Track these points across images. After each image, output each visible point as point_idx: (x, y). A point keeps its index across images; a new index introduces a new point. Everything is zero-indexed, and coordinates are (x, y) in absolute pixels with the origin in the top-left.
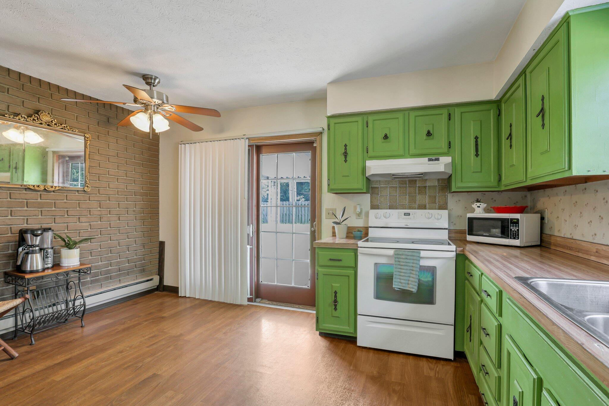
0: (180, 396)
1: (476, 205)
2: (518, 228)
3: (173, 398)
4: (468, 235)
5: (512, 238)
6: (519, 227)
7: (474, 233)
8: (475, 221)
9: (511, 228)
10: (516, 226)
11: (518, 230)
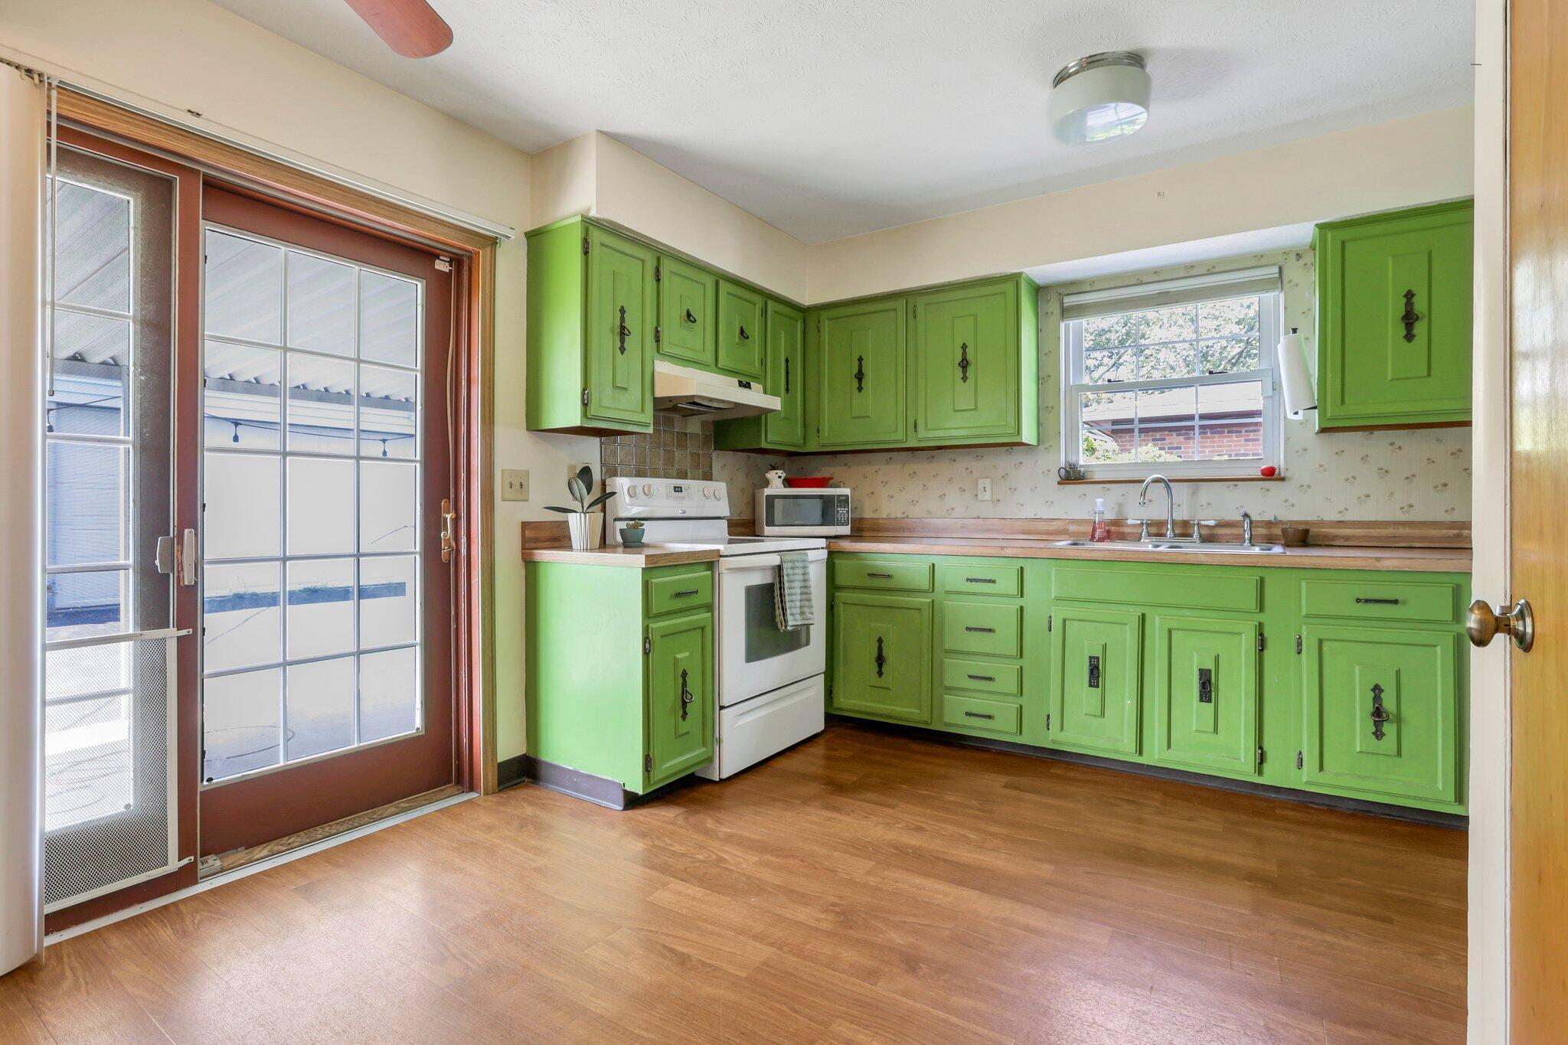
1: (776, 473)
2: (847, 509)
5: (839, 524)
6: (849, 508)
7: (778, 522)
8: (778, 502)
9: (839, 509)
10: (845, 506)
11: (847, 512)
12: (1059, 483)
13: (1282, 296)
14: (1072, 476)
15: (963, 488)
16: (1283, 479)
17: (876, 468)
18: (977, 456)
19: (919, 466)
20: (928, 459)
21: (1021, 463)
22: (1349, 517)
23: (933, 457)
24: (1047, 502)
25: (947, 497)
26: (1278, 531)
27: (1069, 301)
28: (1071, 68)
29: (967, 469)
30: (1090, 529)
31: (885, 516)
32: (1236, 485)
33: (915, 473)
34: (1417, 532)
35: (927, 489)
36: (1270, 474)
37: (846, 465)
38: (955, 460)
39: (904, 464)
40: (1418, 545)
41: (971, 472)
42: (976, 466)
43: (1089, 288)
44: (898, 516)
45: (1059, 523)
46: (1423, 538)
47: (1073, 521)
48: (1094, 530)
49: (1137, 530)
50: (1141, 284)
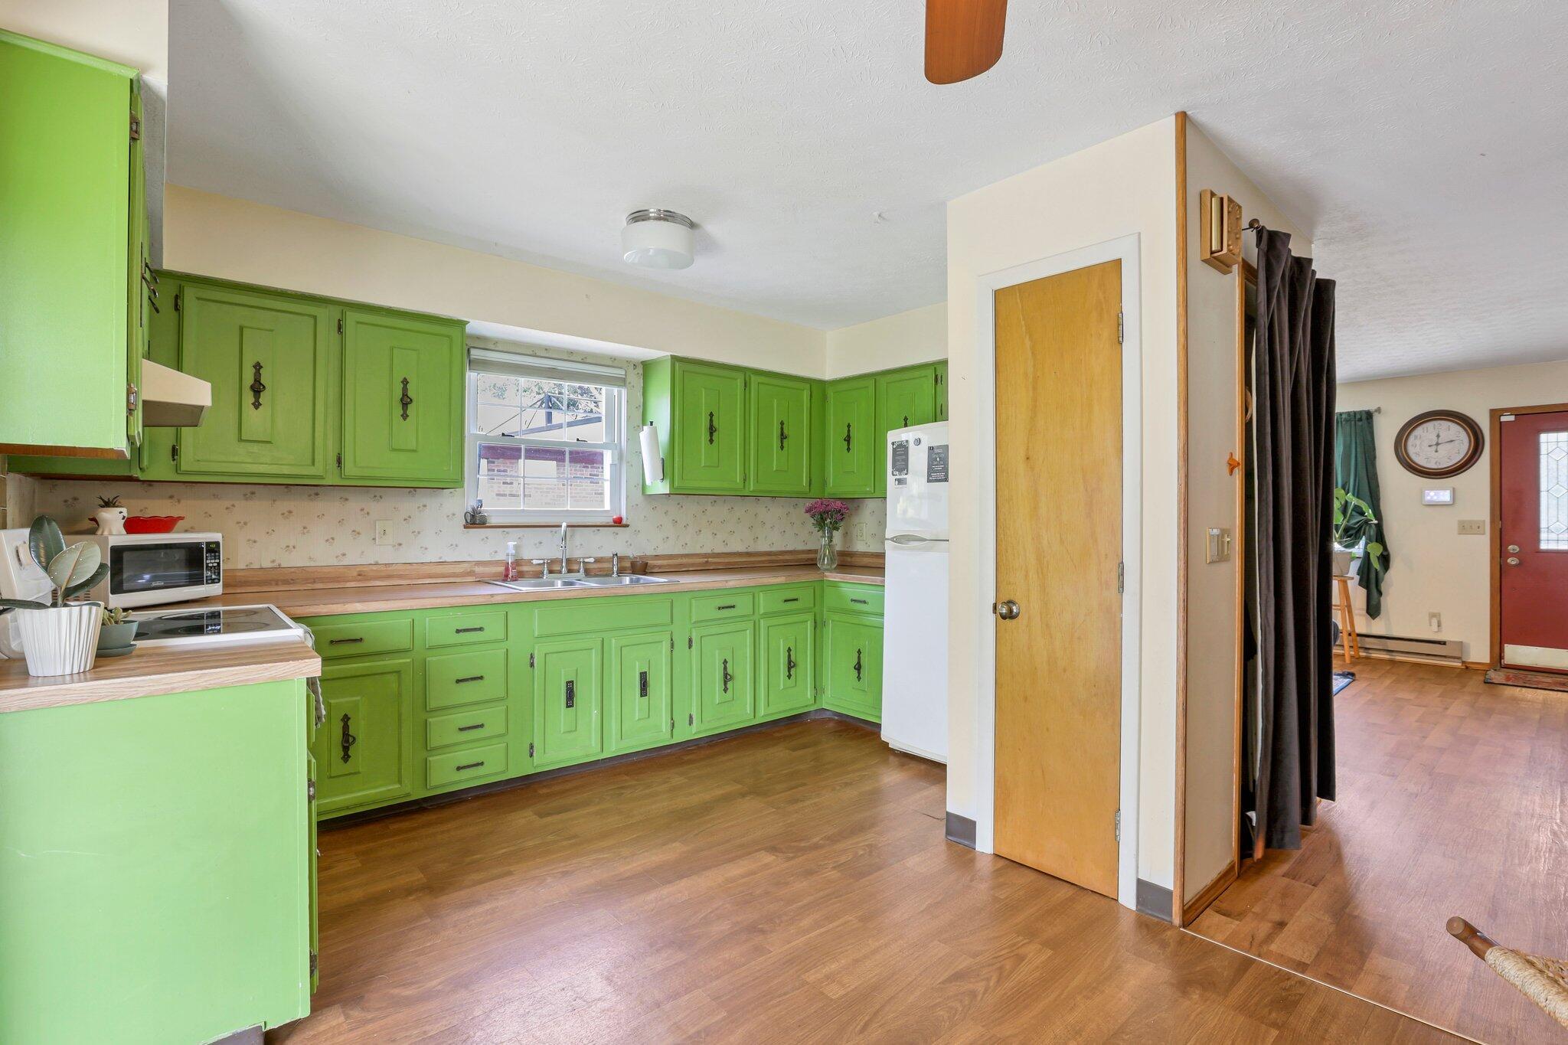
0: (812, 977)
1: (121, 512)
2: (217, 561)
3: (827, 977)
4: (112, 593)
5: (210, 582)
6: (219, 559)
7: (126, 586)
8: (126, 556)
9: (208, 561)
10: (215, 556)
11: (219, 564)
12: (465, 527)
13: (624, 391)
14: (475, 520)
15: (357, 530)
16: (627, 526)
17: (228, 503)
18: (375, 496)
19: (301, 506)
20: (310, 496)
21: (425, 506)
22: (659, 552)
23: (317, 494)
24: (452, 545)
25: (335, 541)
26: (628, 565)
27: (476, 354)
28: (652, 213)
29: (362, 510)
30: (502, 569)
31: (242, 566)
32: (599, 530)
33: (290, 512)
34: (691, 561)
35: (308, 532)
36: (618, 522)
37: (171, 497)
38: (347, 500)
39: (274, 501)
40: (691, 569)
41: (368, 513)
42: (375, 508)
43: (492, 347)
44: (264, 566)
45: (465, 565)
46: (693, 565)
47: (479, 563)
48: (507, 569)
49: (538, 568)
50: (535, 356)
